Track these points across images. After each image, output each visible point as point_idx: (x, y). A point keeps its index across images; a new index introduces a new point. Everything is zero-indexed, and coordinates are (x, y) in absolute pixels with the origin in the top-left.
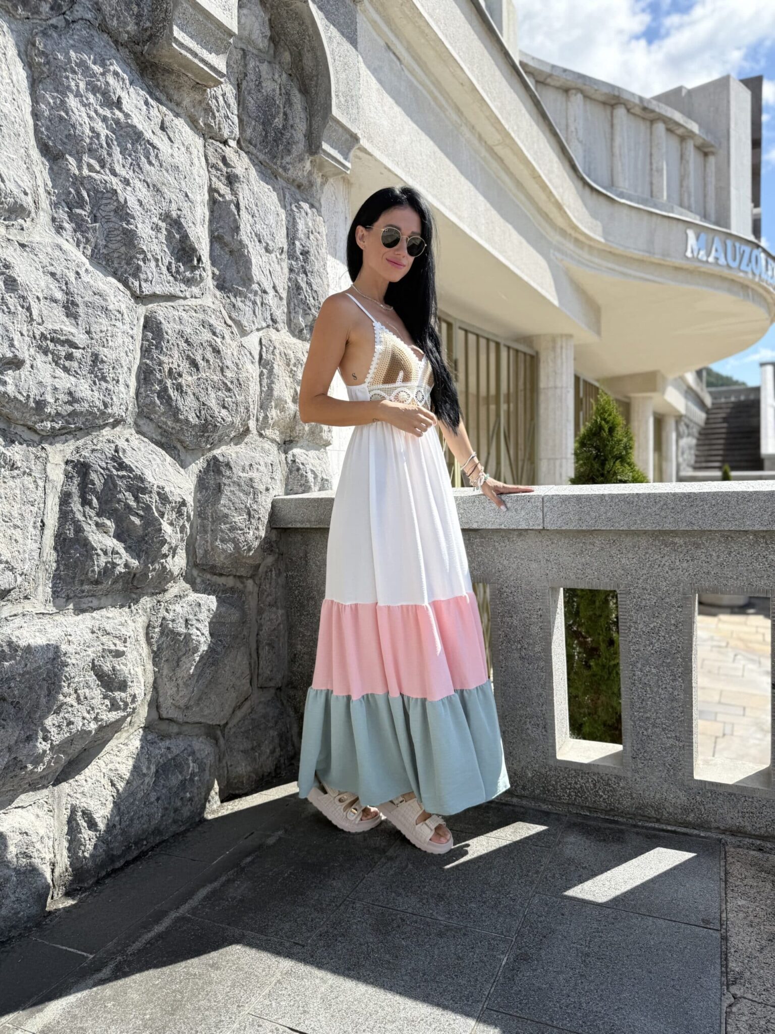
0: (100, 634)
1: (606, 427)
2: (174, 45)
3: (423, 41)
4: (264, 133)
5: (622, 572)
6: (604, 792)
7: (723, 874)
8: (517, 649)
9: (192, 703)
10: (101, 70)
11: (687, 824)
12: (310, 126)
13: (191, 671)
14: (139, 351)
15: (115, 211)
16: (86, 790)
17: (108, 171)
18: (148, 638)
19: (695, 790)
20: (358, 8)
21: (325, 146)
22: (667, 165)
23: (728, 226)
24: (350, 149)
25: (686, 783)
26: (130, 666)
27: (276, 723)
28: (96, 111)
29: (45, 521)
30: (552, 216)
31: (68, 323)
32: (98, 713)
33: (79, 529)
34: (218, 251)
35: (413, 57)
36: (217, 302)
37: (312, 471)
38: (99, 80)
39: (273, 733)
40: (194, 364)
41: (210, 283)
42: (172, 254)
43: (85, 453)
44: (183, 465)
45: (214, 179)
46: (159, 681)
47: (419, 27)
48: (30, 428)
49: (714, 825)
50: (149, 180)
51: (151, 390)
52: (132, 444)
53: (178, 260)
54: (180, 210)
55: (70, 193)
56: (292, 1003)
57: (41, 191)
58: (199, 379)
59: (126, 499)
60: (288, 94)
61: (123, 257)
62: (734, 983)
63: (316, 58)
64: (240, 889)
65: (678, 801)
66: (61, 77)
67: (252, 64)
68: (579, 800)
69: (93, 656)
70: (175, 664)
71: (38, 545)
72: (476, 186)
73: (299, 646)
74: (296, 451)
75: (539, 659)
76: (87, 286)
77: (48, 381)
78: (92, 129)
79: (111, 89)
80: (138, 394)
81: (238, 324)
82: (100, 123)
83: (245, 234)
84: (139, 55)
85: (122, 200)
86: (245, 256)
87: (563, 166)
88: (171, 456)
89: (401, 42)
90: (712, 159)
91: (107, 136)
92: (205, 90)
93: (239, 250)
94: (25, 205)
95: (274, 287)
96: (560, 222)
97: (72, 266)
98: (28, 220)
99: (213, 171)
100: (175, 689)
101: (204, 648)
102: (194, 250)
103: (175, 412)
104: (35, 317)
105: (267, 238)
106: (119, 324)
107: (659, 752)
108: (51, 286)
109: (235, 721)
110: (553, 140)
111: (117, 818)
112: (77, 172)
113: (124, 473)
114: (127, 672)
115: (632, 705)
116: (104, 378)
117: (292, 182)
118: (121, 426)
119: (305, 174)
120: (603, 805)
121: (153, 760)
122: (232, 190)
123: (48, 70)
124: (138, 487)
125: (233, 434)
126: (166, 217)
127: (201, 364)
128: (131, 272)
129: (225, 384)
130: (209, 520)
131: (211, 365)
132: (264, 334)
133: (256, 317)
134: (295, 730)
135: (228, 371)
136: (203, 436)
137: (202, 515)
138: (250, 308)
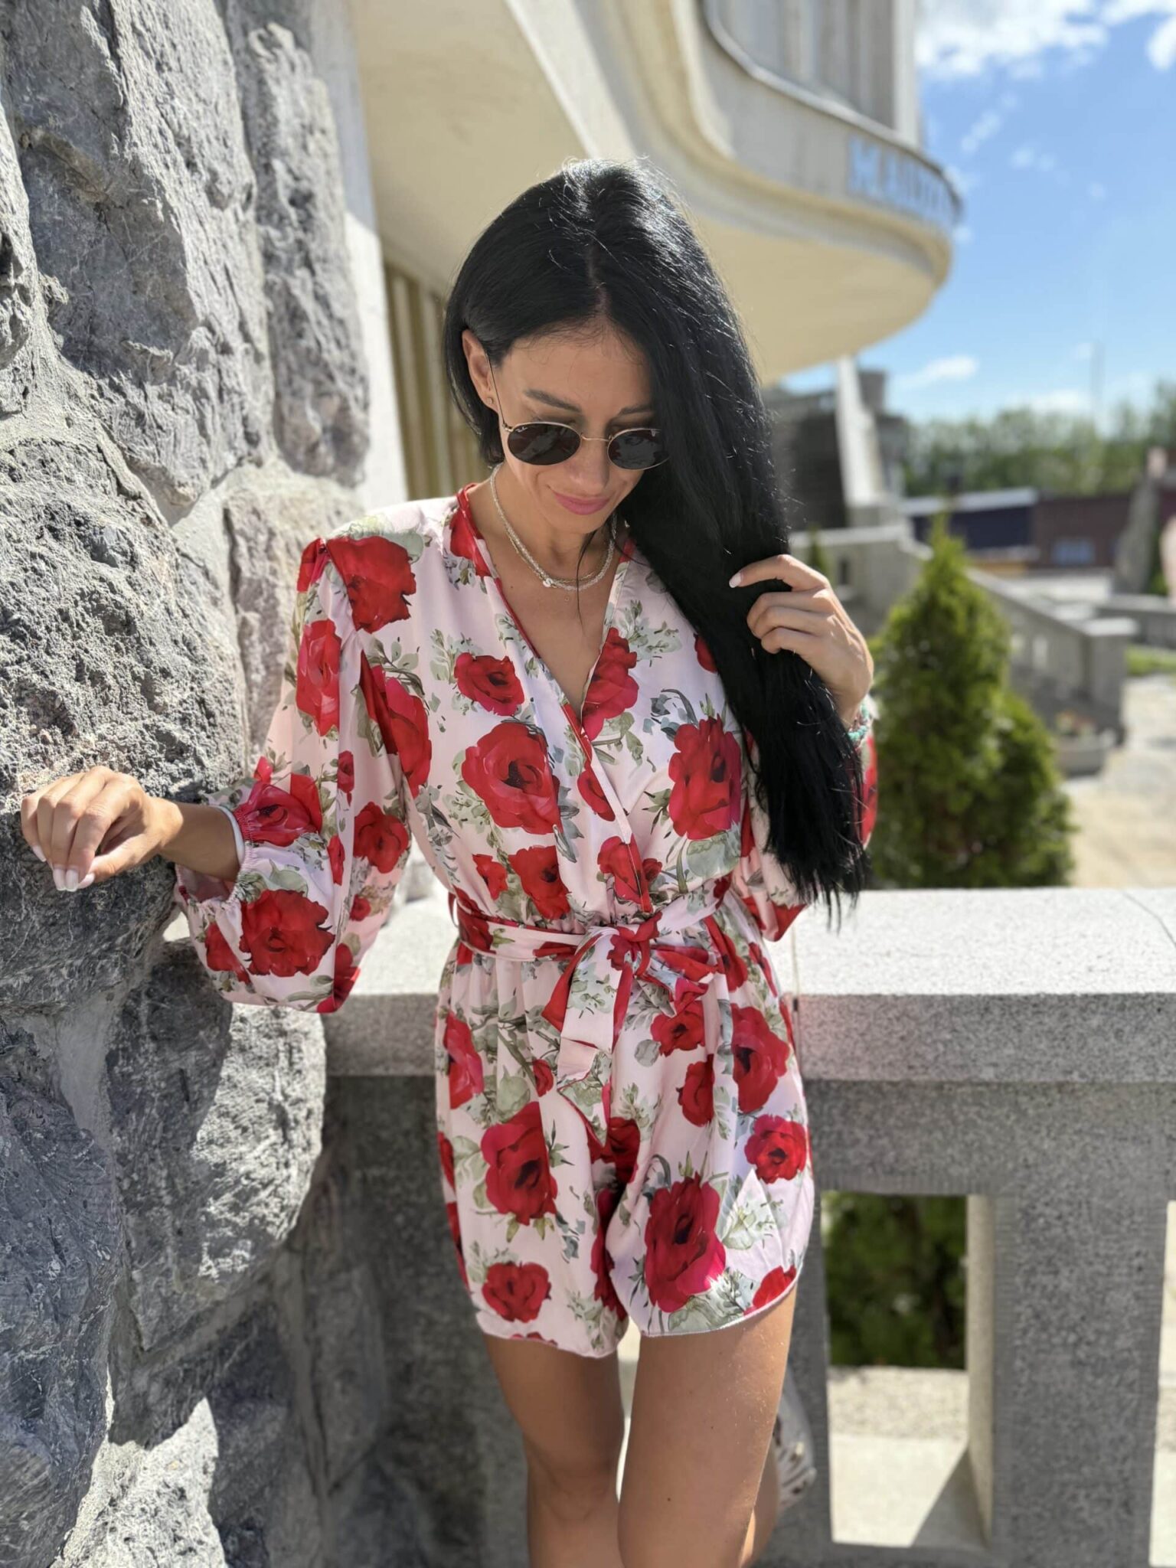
41: (44, 341)
81: (160, 481)
93: (132, 202)
95: (241, 324)
105: (210, 152)
127: (77, 697)
130: (162, 1205)
131: (109, 688)
132: (231, 492)
133: (209, 443)
134: (425, 1526)
135: (170, 687)
136: (110, 949)
137: (139, 1198)
138: (189, 417)
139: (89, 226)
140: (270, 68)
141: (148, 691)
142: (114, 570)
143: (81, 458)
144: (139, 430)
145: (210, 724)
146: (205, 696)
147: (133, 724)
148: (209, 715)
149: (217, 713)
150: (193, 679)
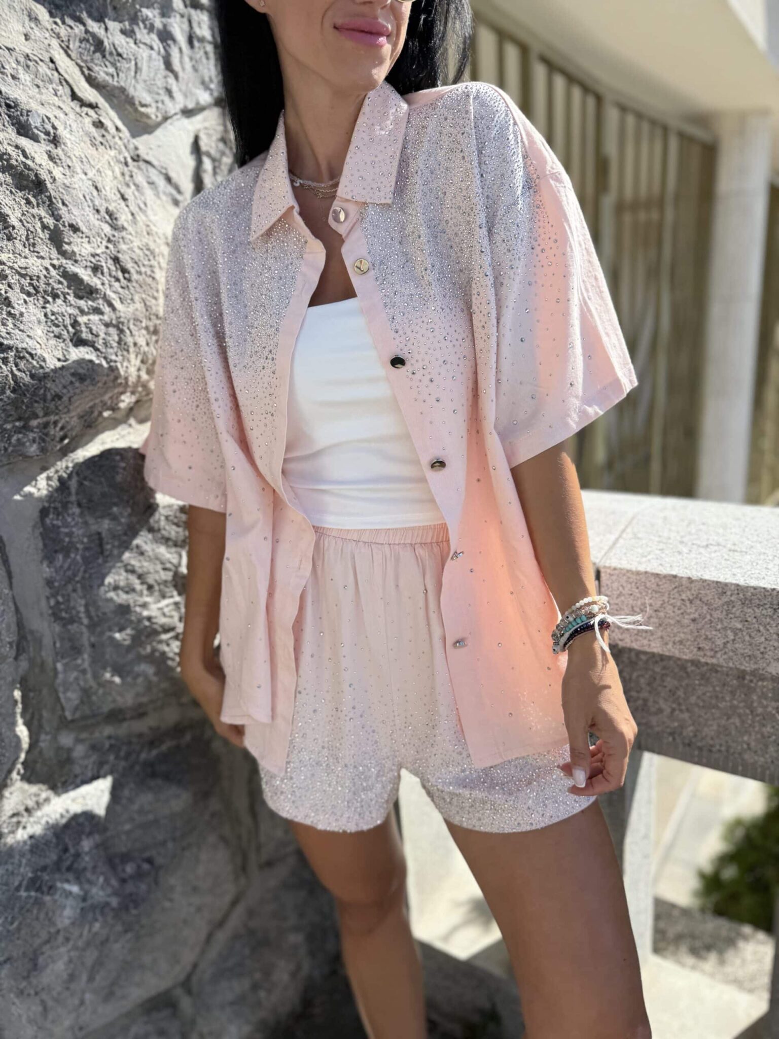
81: (119, 99)
109: (211, 956)
129: (74, 278)
130: (82, 624)
131: (14, 228)
132: (207, 124)
133: (176, 77)
135: (80, 240)
136: (26, 428)
137: (64, 614)
138: (152, 52)
141: (56, 238)
142: (35, 144)
143: (31, 64)
144: (98, 55)
145: (125, 278)
146: (120, 255)
147: (39, 261)
148: (124, 271)
149: (132, 271)
150: (109, 241)
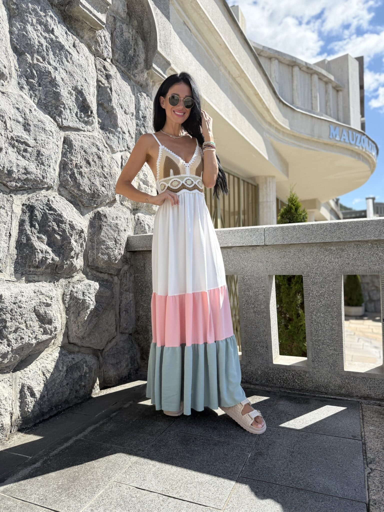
0: (39, 294)
1: (294, 208)
2: (80, 6)
3: (201, 22)
4: (124, 57)
5: (305, 265)
6: (298, 380)
7: (361, 416)
8: (252, 308)
9: (86, 335)
10: (44, 14)
11: (341, 395)
12: (147, 56)
13: (86, 319)
14: (61, 154)
15: (50, 82)
16: (30, 376)
17: (46, 63)
18: (64, 301)
19: (345, 377)
20: (170, 2)
21: (154, 66)
22: (319, 95)
23: (349, 124)
24: (166, 69)
25: (340, 373)
26: (54, 312)
27: (129, 351)
28: (41, 34)
29: (11, 233)
30: (264, 115)
31: (25, 134)
32: (37, 335)
33: (28, 239)
34: (101, 111)
35: (197, 29)
36: (100, 135)
37: (147, 224)
38: (43, 19)
39: (127, 356)
40: (88, 163)
41: (96, 125)
42: (78, 107)
43: (32, 201)
44: (83, 214)
45: (99, 76)
46: (69, 323)
47: (200, 14)
48: (4, 185)
49: (355, 394)
50: (67, 69)
51: (66, 173)
52: (56, 199)
53: (81, 111)
54: (82, 86)
55: (27, 71)
56: (137, 476)
57: (13, 69)
58: (90, 170)
59: (53, 225)
60: (136, 40)
61: (54, 105)
62: (371, 463)
63: (150, 23)
64: (110, 427)
65: (337, 382)
66: (24, 16)
67: (118, 24)
68: (285, 385)
69: (34, 304)
70: (77, 315)
71: (7, 245)
72: (227, 96)
73: (141, 312)
74: (139, 214)
75: (263, 312)
76: (35, 117)
77: (14, 161)
78: (39, 42)
79: (49, 23)
80: (60, 175)
81: (111, 147)
82: (43, 40)
83: (114, 103)
84: (63, 11)
85: (53, 77)
86: (114, 114)
87: (270, 90)
88: (76, 208)
89: (191, 21)
90: (341, 93)
91: (46, 46)
92: (95, 32)
93: (112, 111)
94: (4, 73)
95: (129, 132)
96: (268, 119)
97: (28, 106)
98: (6, 81)
99: (99, 72)
100: (77, 328)
101: (92, 307)
102: (89, 107)
103: (78, 185)
104: (8, 128)
105: (125, 107)
106: (50, 137)
107: (326, 358)
108: (17, 114)
109: (108, 349)
110: (264, 77)
111: (46, 392)
112: (31, 62)
113: (52, 212)
114: (52, 315)
115: (312, 334)
116: (43, 164)
117: (137, 83)
118: (51, 190)
119: (144, 79)
120: (298, 387)
121: (65, 364)
122: (108, 82)
123: (18, 12)
124: (59, 220)
125: (108, 201)
126: (75, 89)
127: (92, 163)
128: (57, 114)
129: (104, 175)
131: (97, 164)
132: (123, 154)
133: (120, 145)
134: (139, 356)
135: (106, 169)
137: (92, 241)
138: (117, 140)
139: (106, 114)
140: (141, 98)
143: (99, 140)
144: (108, 139)
145: (111, 177)
146: (111, 173)
147: (100, 170)
150: (110, 170)
